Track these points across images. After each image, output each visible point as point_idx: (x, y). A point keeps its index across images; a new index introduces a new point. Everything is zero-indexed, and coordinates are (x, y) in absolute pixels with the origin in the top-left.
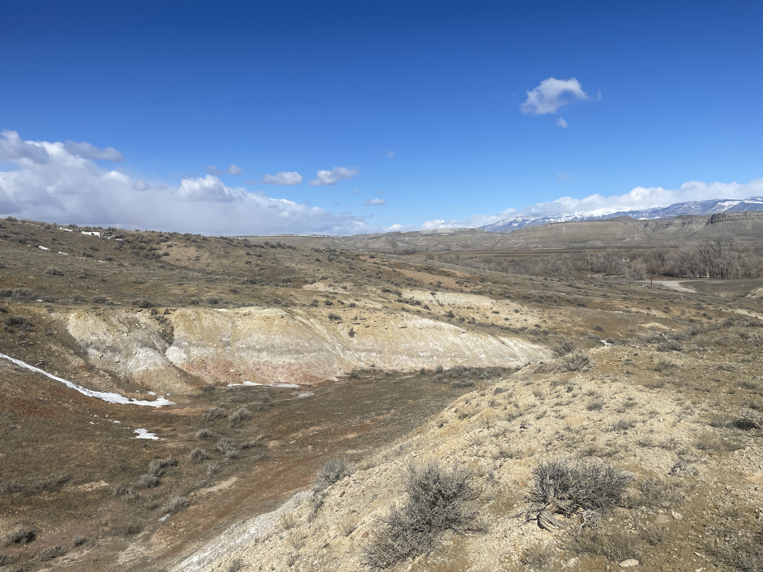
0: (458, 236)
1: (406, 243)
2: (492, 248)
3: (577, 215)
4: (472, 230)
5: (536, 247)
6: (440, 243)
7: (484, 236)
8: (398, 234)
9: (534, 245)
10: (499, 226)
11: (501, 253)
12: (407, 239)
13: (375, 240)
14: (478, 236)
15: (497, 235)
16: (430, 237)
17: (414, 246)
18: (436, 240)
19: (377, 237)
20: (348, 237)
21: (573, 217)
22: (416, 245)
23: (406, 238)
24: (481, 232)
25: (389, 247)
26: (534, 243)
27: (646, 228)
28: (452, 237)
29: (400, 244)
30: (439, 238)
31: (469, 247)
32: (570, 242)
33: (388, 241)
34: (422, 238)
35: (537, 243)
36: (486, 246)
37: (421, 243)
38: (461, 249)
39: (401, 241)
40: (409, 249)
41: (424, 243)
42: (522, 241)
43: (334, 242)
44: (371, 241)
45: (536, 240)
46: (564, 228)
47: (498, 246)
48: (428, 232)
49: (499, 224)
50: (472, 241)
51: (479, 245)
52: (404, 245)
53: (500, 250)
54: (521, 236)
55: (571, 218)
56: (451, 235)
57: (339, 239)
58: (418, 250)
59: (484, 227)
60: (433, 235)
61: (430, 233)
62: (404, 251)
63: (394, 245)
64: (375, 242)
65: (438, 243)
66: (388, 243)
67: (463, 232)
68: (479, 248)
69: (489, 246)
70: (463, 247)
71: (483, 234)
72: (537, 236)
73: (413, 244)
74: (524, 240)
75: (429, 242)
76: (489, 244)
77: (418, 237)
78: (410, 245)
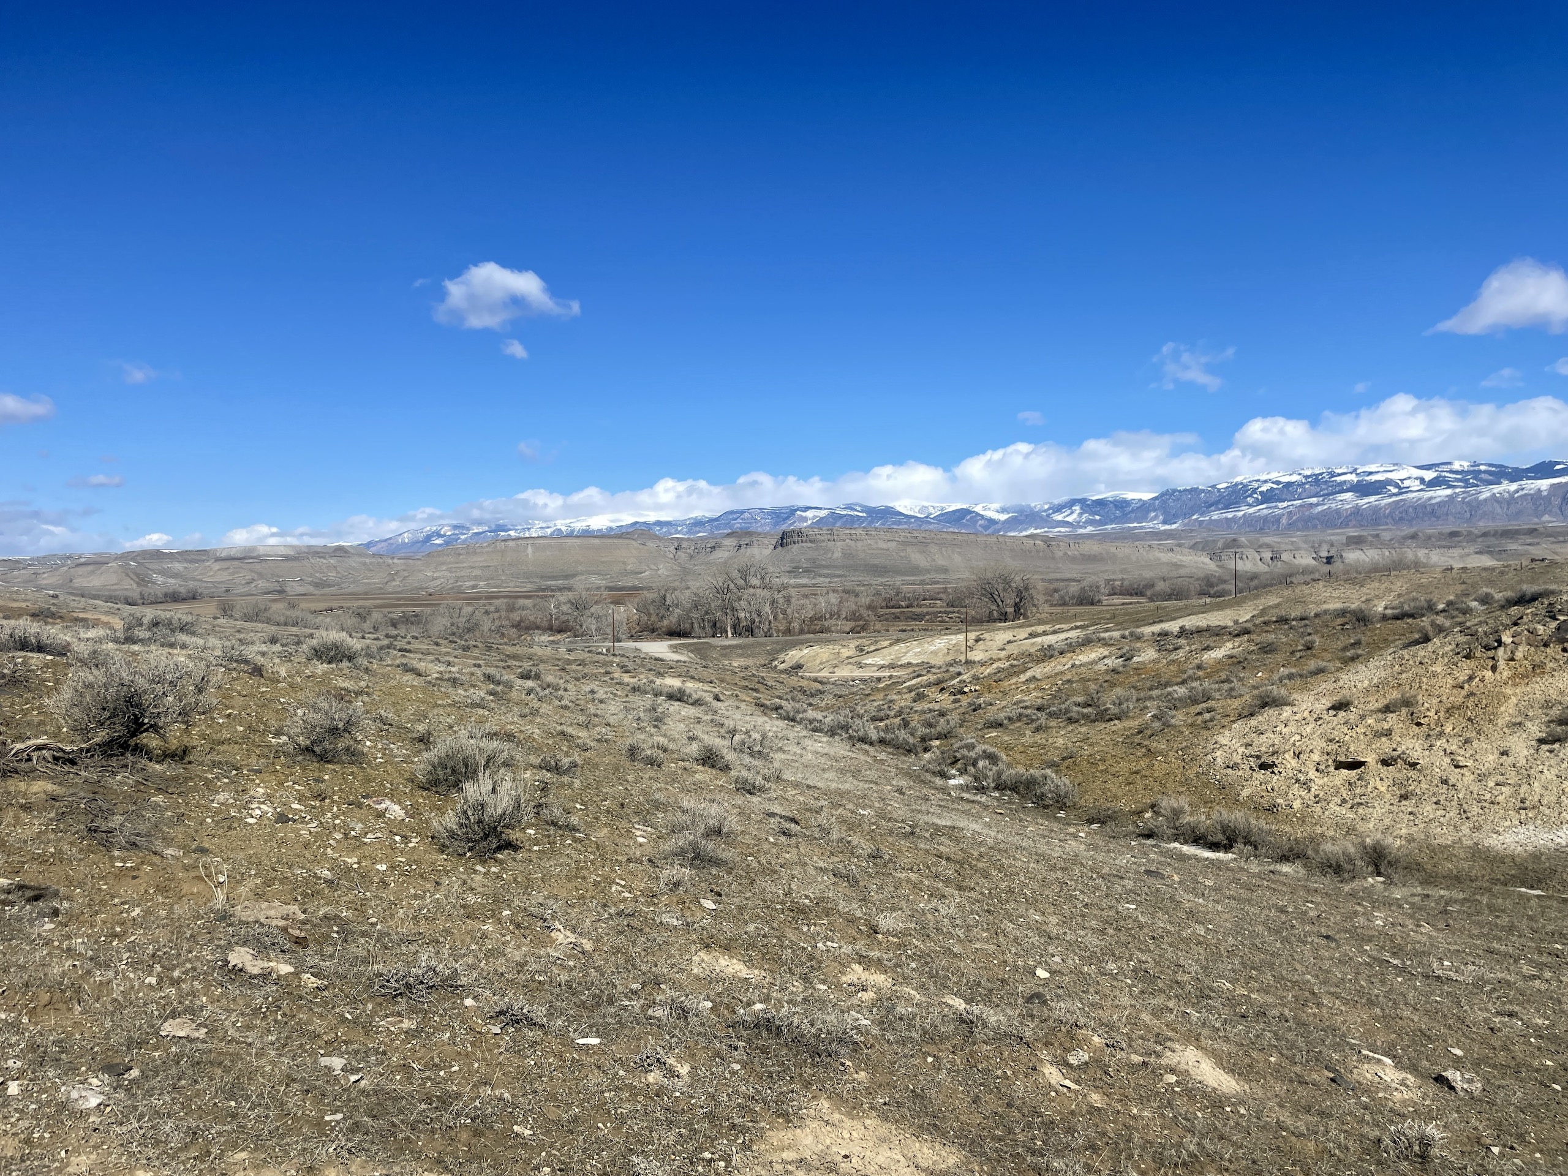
0: (305, 563)
1: (176, 576)
2: (381, 588)
3: (562, 524)
4: (340, 549)
5: (473, 587)
6: (261, 576)
7: (365, 564)
8: (157, 555)
9: (471, 583)
10: (404, 543)
11: (399, 599)
12: (178, 566)
13: (90, 568)
14: (353, 562)
15: (395, 561)
16: (236, 563)
17: (197, 583)
18: (252, 571)
19: (98, 562)
20: (16, 562)
21: (552, 529)
22: (200, 580)
24: (360, 555)
25: (132, 584)
26: (470, 578)
27: (679, 553)
28: (291, 564)
29: (160, 579)
30: (258, 566)
31: (329, 586)
32: (542, 577)
33: (126, 571)
34: (217, 566)
35: (476, 578)
36: (368, 584)
37: (214, 576)
38: (311, 589)
39: (163, 572)
40: (183, 590)
41: (224, 577)
42: (446, 573)
44: (81, 570)
45: (477, 572)
46: (530, 550)
47: (394, 583)
48: (232, 553)
49: (403, 539)
50: (338, 572)
51: (352, 583)
52: (170, 580)
53: (398, 593)
54: (443, 564)
55: (549, 531)
56: (288, 558)
58: (205, 592)
59: (369, 545)
60: (246, 558)
61: (239, 555)
62: (166, 595)
63: (143, 580)
64: (92, 572)
65: (256, 577)
66: (127, 575)
67: (318, 553)
68: (352, 588)
69: (375, 583)
70: (317, 585)
71: (363, 559)
72: (477, 564)
73: (194, 579)
74: (451, 572)
75: (233, 574)
76: (376, 580)
77: (208, 564)
78: (185, 580)
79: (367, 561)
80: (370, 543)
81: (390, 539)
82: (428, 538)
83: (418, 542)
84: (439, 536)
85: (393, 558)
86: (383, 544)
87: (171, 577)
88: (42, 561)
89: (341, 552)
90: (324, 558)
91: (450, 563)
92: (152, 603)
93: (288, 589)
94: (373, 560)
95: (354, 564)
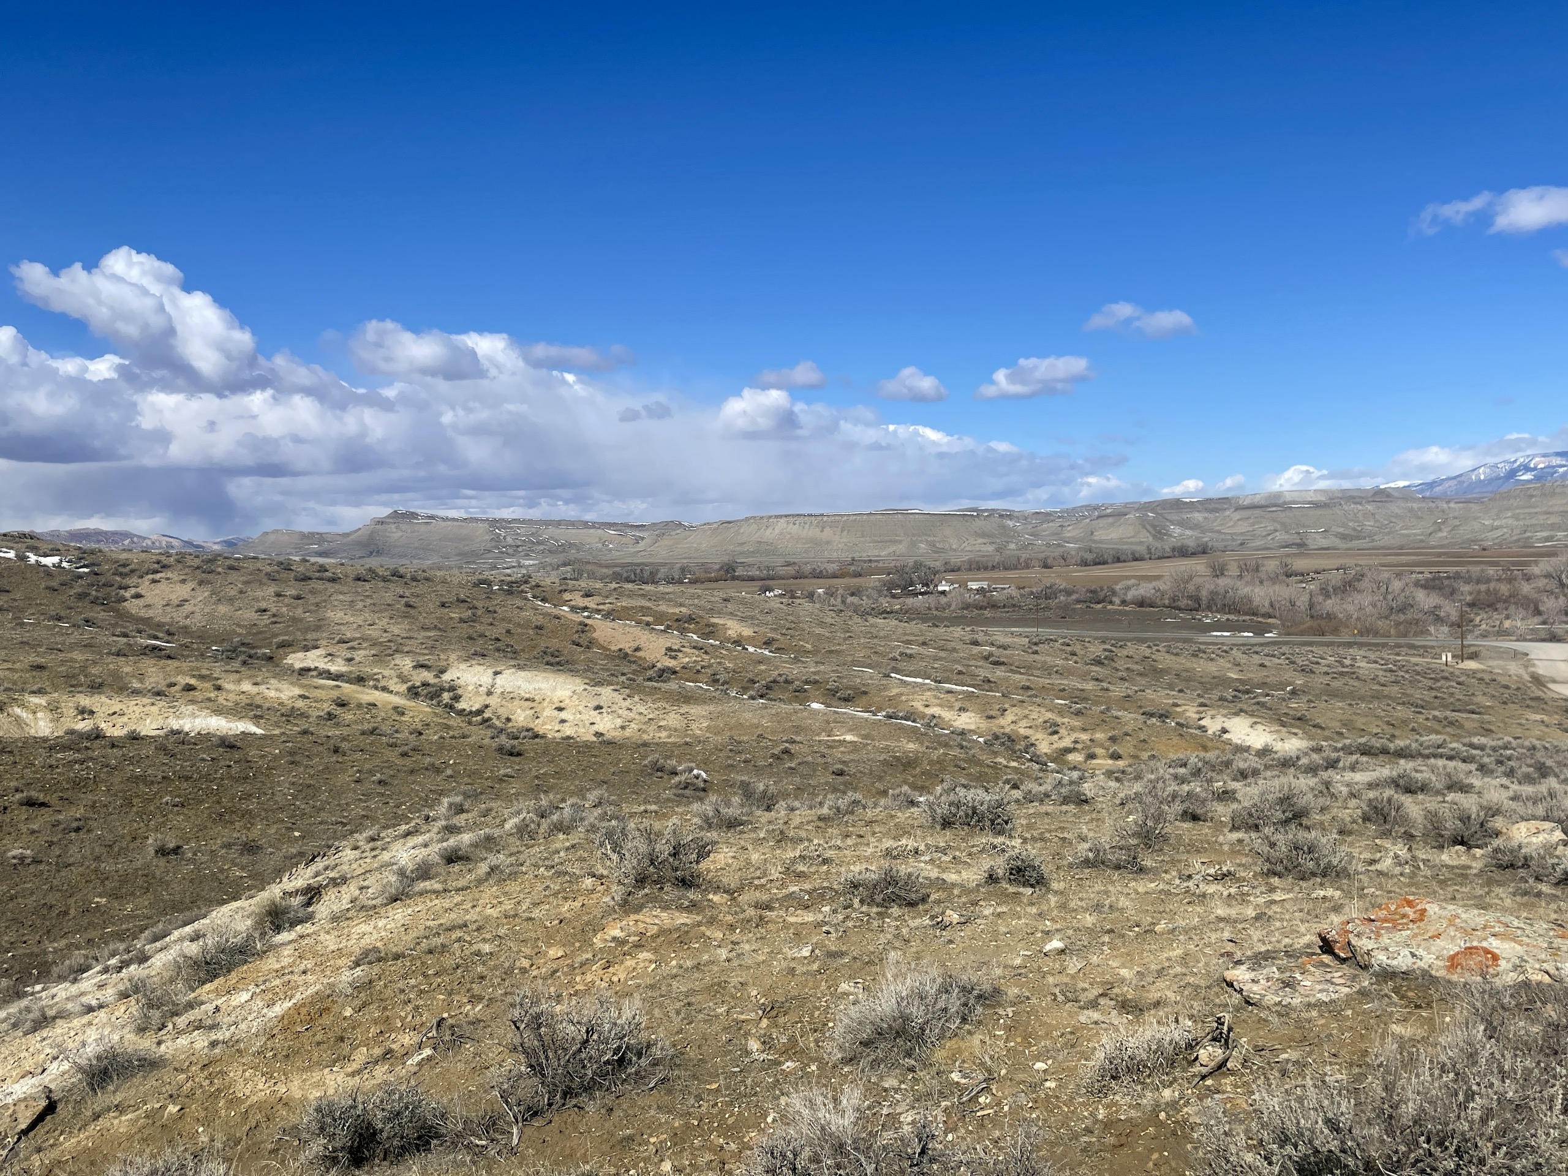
1: (1194, 527)
2: (1422, 541)
4: (1383, 492)
5: (1547, 539)
6: (1282, 526)
7: (1411, 510)
8: (1177, 504)
9: (1545, 534)
10: (1475, 481)
11: (1439, 555)
12: (1198, 516)
13: (1111, 520)
14: (1394, 508)
15: (1452, 505)
16: (1258, 512)
17: (1214, 535)
18: (1274, 520)
19: (1119, 514)
20: (1048, 514)
22: (1219, 532)
23: (1196, 515)
24: (1405, 499)
25: (1146, 538)
26: (1544, 527)
28: (1319, 512)
29: (1176, 530)
30: (1282, 515)
31: (1358, 538)
33: (1143, 522)
34: (1237, 516)
35: (1553, 527)
36: (1408, 535)
37: (1235, 526)
38: (1337, 542)
39: (1181, 524)
40: (1195, 543)
41: (1243, 527)
42: (1510, 521)
43: (1004, 527)
44: (1103, 522)
45: (1554, 519)
47: (1440, 534)
48: (1257, 500)
50: (1377, 521)
51: (1388, 534)
52: (1188, 532)
53: (1442, 546)
54: (1507, 509)
56: (1317, 505)
57: (1026, 519)
58: (1218, 545)
59: (1431, 485)
60: (1274, 506)
61: (1263, 503)
62: (1173, 549)
63: (1159, 533)
64: (1112, 524)
65: (1279, 527)
66: (1144, 527)
67: (1354, 498)
68: (1387, 541)
69: (1415, 535)
70: (1344, 537)
71: (1409, 505)
72: (1556, 509)
73: (1211, 531)
74: (1518, 519)
75: (1254, 524)
76: (1416, 530)
77: (1227, 513)
78: (1203, 532)
79: (1415, 506)
80: (1434, 482)
81: (1460, 475)
82: (1512, 473)
83: (1498, 478)
84: (1527, 468)
85: (1448, 502)
86: (1451, 483)
87: (1191, 528)
88: (1071, 513)
89: (1381, 496)
90: (1360, 504)
91: (1517, 508)
92: (1159, 558)
93: (1309, 542)
94: (1423, 505)
95: (1397, 511)
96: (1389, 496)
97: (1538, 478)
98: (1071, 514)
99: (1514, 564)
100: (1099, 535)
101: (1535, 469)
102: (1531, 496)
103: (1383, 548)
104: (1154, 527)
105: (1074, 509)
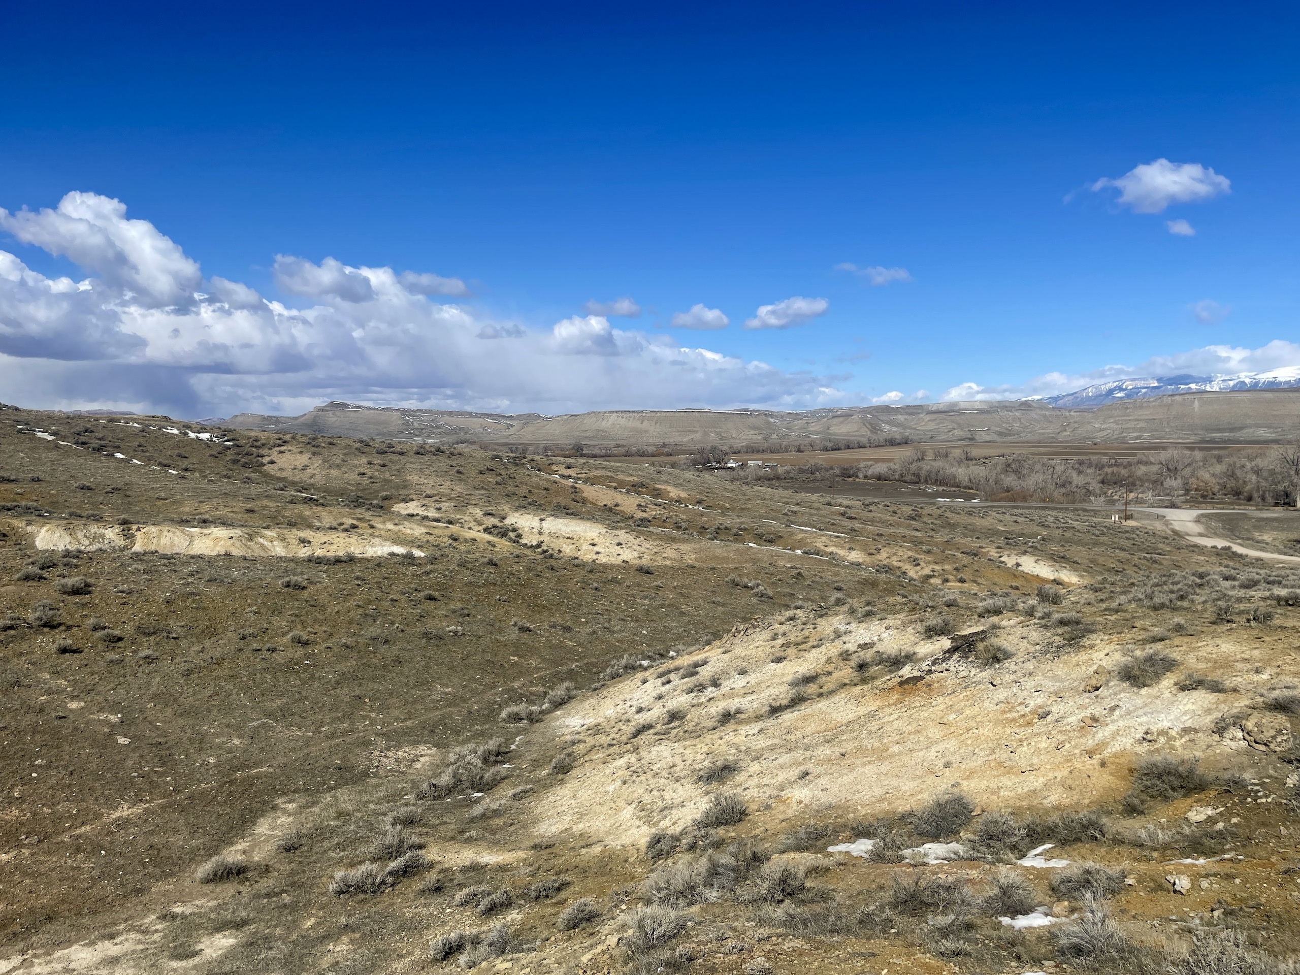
0: (995, 415)
1: (899, 425)
2: (1053, 438)
3: (1246, 377)
4: (1025, 403)
5: (1137, 438)
6: (959, 425)
7: (1045, 416)
8: (887, 409)
9: (1135, 434)
10: (1088, 396)
11: (1066, 448)
12: (901, 418)
13: (841, 419)
14: (1033, 415)
15: (1072, 413)
16: (942, 416)
17: (912, 431)
18: (953, 422)
19: (847, 415)
20: (797, 414)
21: (1235, 382)
22: (915, 429)
23: (900, 417)
24: (1041, 408)
25: (866, 432)
26: (1135, 430)
28: (982, 417)
29: (886, 428)
30: (958, 418)
31: (1010, 435)
32: (1207, 430)
33: (864, 421)
34: (928, 418)
35: (1141, 430)
36: (1043, 434)
37: (926, 425)
38: (997, 438)
39: (889, 423)
40: (898, 437)
41: (931, 426)
42: (1112, 425)
43: (769, 423)
44: (836, 420)
45: (1142, 425)
46: (1196, 404)
47: (1065, 433)
48: (941, 407)
49: (1087, 393)
50: (1021, 423)
51: (1030, 432)
52: (894, 429)
53: (1067, 442)
54: (1111, 417)
55: (1231, 383)
56: (982, 412)
57: (782, 417)
58: (915, 438)
59: (1055, 399)
60: (951, 411)
61: (945, 409)
62: (886, 441)
63: (875, 429)
64: (842, 422)
65: (955, 426)
66: (864, 424)
67: (1006, 407)
68: (1029, 437)
69: (1049, 433)
70: (1000, 434)
71: (1043, 412)
72: (1143, 417)
73: (911, 428)
74: (1117, 424)
75: (939, 424)
76: (1050, 430)
77: (921, 416)
78: (905, 428)
79: (1047, 413)
80: (1058, 397)
81: (1076, 393)
82: (1111, 392)
83: (1101, 395)
84: (1120, 389)
85: (1070, 411)
86: (1071, 398)
87: (895, 426)
88: (813, 413)
89: (1025, 406)
90: (1011, 411)
91: (1118, 416)
92: (876, 446)
93: (977, 437)
94: (1053, 413)
95: (1035, 416)
96: (1030, 406)
97: (1128, 396)
98: (815, 415)
99: (1117, 454)
100: (834, 429)
101: (1126, 389)
102: (1127, 408)
103: (1027, 442)
104: (871, 424)
105: (815, 411)
